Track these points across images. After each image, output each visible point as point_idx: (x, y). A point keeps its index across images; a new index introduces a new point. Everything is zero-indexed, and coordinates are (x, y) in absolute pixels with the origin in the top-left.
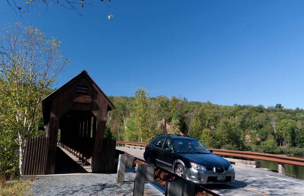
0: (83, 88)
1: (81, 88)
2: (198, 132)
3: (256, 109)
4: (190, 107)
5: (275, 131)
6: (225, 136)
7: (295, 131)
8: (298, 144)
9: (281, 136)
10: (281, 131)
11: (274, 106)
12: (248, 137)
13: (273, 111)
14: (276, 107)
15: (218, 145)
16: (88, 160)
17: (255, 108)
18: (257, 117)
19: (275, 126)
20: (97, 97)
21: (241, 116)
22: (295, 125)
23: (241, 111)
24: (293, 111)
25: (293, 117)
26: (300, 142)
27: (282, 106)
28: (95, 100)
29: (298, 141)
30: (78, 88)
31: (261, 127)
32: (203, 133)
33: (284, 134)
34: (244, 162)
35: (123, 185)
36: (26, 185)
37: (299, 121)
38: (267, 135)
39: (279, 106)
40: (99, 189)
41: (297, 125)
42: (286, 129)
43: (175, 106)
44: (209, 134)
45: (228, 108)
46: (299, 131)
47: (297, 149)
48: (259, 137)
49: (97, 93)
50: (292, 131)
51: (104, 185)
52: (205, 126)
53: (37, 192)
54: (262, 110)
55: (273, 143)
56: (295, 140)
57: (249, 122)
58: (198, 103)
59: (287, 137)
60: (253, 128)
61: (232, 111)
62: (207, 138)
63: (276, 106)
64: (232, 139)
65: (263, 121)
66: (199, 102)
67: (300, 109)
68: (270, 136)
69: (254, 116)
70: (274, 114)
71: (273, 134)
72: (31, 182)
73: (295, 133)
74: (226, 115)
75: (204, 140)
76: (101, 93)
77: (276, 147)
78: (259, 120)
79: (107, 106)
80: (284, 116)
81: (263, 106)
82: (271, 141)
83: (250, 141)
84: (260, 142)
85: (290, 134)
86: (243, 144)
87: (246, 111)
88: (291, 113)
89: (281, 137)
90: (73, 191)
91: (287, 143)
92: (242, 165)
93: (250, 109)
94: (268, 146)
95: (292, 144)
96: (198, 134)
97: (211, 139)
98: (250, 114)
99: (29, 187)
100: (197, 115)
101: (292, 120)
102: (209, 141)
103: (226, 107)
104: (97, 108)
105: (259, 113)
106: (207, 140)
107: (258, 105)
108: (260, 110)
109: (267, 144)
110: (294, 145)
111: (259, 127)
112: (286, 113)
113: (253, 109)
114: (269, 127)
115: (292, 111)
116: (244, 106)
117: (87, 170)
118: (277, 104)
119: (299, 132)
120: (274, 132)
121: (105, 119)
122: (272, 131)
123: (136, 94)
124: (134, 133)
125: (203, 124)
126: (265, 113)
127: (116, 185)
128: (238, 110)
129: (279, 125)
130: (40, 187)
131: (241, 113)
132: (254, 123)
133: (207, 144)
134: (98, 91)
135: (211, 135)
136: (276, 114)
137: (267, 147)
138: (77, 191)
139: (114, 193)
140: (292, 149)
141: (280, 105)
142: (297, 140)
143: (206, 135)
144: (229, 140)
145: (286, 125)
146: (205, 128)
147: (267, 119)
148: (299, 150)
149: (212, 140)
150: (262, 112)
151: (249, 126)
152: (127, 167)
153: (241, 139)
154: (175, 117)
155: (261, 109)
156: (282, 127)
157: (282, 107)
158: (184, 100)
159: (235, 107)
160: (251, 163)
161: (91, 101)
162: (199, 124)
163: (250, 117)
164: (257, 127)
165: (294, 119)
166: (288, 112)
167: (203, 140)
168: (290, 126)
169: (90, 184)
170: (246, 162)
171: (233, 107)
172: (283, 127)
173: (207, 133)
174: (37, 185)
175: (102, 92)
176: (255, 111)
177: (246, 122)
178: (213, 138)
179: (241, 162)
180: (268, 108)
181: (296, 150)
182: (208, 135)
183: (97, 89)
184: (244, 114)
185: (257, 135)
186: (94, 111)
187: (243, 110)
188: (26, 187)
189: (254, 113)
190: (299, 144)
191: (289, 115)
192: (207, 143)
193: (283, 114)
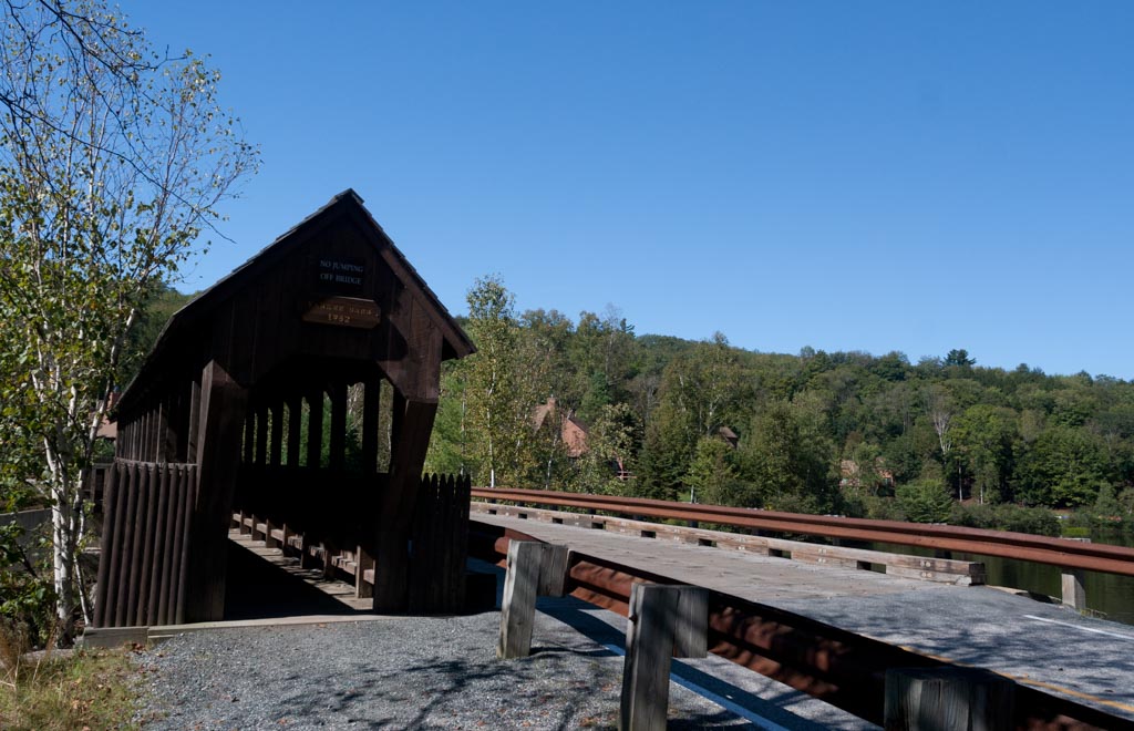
0: (344, 267)
1: (335, 264)
2: (678, 447)
3: (880, 366)
4: (644, 356)
5: (943, 448)
6: (775, 463)
7: (1014, 448)
8: (1020, 491)
9: (964, 464)
10: (965, 449)
11: (943, 356)
12: (851, 467)
13: (937, 376)
14: (950, 359)
15: (750, 497)
16: (334, 559)
17: (876, 362)
18: (882, 396)
19: (943, 429)
20: (398, 305)
21: (825, 391)
22: (1014, 425)
23: (826, 375)
24: (1008, 377)
25: (1007, 397)
26: (1028, 486)
27: (969, 358)
28: (391, 318)
29: (1022, 483)
30: (324, 264)
31: (895, 430)
32: (700, 453)
33: (973, 457)
34: (922, 564)
35: (532, 666)
36: (119, 670)
37: (1027, 413)
38: (916, 462)
39: (959, 358)
40: (445, 687)
41: (1020, 425)
42: (983, 439)
43: (592, 350)
44: (721, 455)
45: (782, 361)
46: (1027, 447)
47: (1017, 510)
48: (888, 467)
49: (400, 285)
50: (1001, 447)
51: (455, 667)
52: (705, 428)
53: (182, 703)
54: (901, 370)
55: (939, 488)
56: (1010, 480)
57: (853, 414)
58: (671, 342)
59: (986, 467)
60: (866, 436)
61: (793, 373)
62: (711, 471)
63: (947, 357)
64: (802, 475)
65: (903, 412)
66: (675, 338)
67: (1031, 368)
68: (927, 464)
69: (874, 394)
70: (943, 384)
71: (937, 456)
72: (132, 655)
73: (1014, 454)
74: (773, 388)
75: (700, 478)
76: (416, 289)
77: (949, 505)
78: (889, 407)
79: (438, 344)
80: (977, 394)
81: (905, 356)
82: (931, 481)
83: (860, 483)
84: (889, 484)
85: (994, 459)
86: (836, 491)
87: (845, 372)
88: (1000, 384)
89: (963, 468)
90: (339, 695)
91: (985, 491)
92: (915, 573)
93: (857, 366)
94: (922, 499)
95: (1002, 494)
96: (676, 457)
97: (727, 476)
98: (858, 386)
99: (136, 678)
100: (676, 386)
101: (1004, 410)
102: (720, 482)
103: (773, 356)
104: (401, 350)
105: (891, 383)
106: (714, 478)
107: (887, 354)
108: (892, 371)
109: (919, 492)
110: (1007, 495)
111: (888, 431)
112: (984, 384)
113: (869, 367)
114: (925, 434)
115: (1004, 378)
116: (838, 354)
117: (343, 600)
118: (954, 352)
119: (1026, 452)
120: (941, 450)
121: (431, 394)
122: (934, 447)
123: (470, 302)
124: (457, 450)
125: (696, 420)
126: (911, 380)
127: (501, 664)
128: (816, 370)
129: (961, 426)
130: (185, 680)
131: (826, 380)
132: (872, 416)
133: (712, 492)
134: (407, 280)
135: (728, 460)
136: (949, 386)
137: (919, 502)
138: (357, 695)
139: (518, 702)
140: (1000, 512)
141: (963, 354)
142: (1019, 478)
143: (709, 461)
144: (789, 479)
145: (982, 424)
146: (705, 433)
147: (916, 405)
148: (1025, 514)
149: (729, 479)
150: (900, 377)
151: (852, 427)
152: (541, 591)
153: (831, 474)
154: (594, 394)
155: (898, 366)
156: (968, 433)
157: (970, 363)
158: (620, 328)
159: (805, 359)
160: (953, 568)
161: (378, 321)
162: (684, 419)
163: (858, 397)
164: (882, 431)
165: (1008, 405)
166: (990, 377)
167: (696, 478)
168: (995, 428)
169: (392, 663)
170: (933, 563)
171: (796, 357)
172: (973, 432)
173: (714, 454)
174: (171, 670)
175: (421, 284)
176: (874, 373)
177: (844, 412)
178: (734, 471)
179: (909, 564)
180: (922, 363)
181: (1014, 513)
182: (718, 461)
183: (400, 272)
184: (838, 383)
185: (881, 460)
186: (388, 363)
187: (834, 369)
188: (124, 677)
189: (873, 381)
190: (1023, 493)
191: (993, 389)
192: (713, 489)
193: (973, 386)
